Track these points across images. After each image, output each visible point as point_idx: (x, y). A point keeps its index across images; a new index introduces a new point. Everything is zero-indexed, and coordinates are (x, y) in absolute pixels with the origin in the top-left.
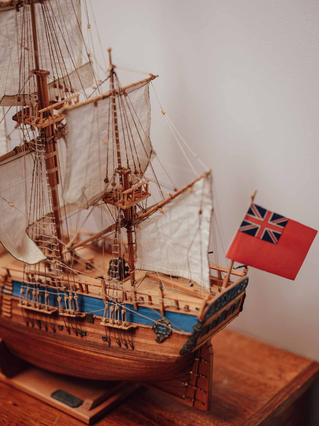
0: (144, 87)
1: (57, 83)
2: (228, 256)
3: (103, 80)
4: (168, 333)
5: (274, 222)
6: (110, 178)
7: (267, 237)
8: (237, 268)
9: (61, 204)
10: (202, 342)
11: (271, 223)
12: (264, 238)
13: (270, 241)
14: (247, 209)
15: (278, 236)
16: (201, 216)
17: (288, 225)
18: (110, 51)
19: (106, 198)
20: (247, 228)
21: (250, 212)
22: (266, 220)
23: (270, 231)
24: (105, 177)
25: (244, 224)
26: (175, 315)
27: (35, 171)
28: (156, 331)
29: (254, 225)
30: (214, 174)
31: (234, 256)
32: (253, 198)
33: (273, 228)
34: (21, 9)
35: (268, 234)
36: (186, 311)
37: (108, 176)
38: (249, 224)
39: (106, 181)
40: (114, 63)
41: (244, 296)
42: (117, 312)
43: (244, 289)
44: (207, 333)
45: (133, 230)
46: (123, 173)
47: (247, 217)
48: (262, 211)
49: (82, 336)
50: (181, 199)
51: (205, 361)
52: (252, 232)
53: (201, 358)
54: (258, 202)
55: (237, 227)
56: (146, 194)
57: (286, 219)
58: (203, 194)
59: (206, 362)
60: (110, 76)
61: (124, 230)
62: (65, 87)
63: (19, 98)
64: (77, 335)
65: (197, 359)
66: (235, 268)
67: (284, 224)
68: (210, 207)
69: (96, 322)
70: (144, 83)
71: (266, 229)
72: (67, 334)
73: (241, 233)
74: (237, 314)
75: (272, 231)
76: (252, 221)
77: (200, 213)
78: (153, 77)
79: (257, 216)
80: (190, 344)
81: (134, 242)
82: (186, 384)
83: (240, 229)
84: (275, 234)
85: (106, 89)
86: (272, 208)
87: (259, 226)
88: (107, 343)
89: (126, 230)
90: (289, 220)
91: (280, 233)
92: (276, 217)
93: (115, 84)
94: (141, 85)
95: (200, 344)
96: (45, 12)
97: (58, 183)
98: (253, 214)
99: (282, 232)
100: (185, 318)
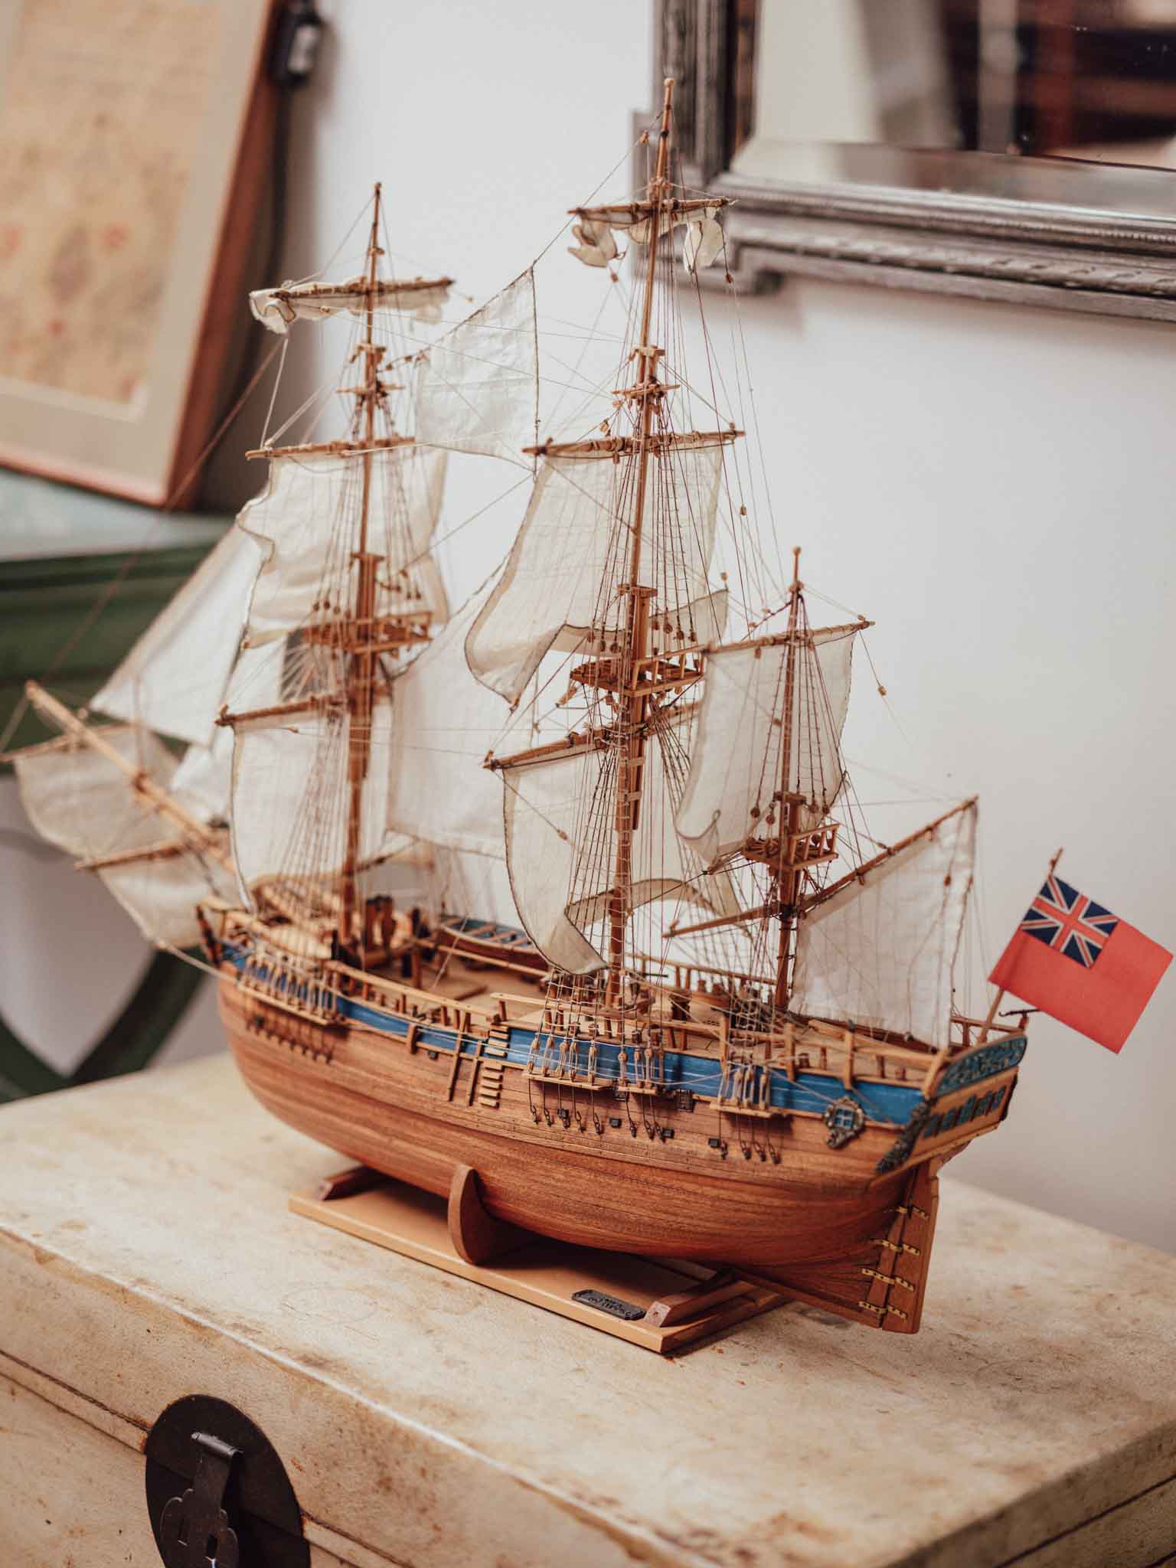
0: (846, 640)
1: (661, 620)
2: (994, 979)
3: (773, 610)
4: (856, 1127)
5: (1090, 921)
6: (764, 807)
7: (1073, 951)
8: (1007, 1014)
9: (636, 875)
10: (925, 1152)
11: (1084, 922)
12: (1067, 952)
13: (1080, 960)
14: (1039, 887)
15: (1095, 952)
16: (947, 888)
17: (1117, 929)
18: (797, 552)
19: (749, 849)
20: (1038, 924)
21: (1045, 891)
22: (1076, 913)
23: (1080, 939)
24: (753, 805)
25: (1031, 915)
26: (874, 1089)
27: (600, 790)
28: (830, 1124)
29: (1051, 920)
30: (981, 805)
31: (1006, 977)
32: (1054, 863)
33: (1086, 932)
34: (625, 460)
35: (1076, 946)
36: (899, 1079)
37: (760, 802)
38: (1041, 917)
39: (756, 813)
40: (800, 578)
41: (1014, 1082)
42: (749, 1082)
43: (1015, 1065)
44: (935, 1133)
45: (794, 926)
46: (791, 803)
47: (1038, 902)
48: (1070, 894)
49: (664, 1139)
50: (907, 858)
51: (921, 1211)
52: (1046, 935)
53: (910, 1209)
54: (1063, 873)
55: (1017, 918)
56: (830, 853)
57: (1114, 917)
58: (955, 847)
59: (923, 1214)
60: (791, 603)
61: (775, 923)
62: (679, 628)
63: (590, 635)
64: (652, 1137)
65: (902, 1210)
66: (1003, 1013)
67: (1109, 928)
68: (967, 872)
69: (698, 1106)
70: (848, 632)
71: (1074, 932)
72: (628, 1136)
73: (1024, 934)
74: (994, 1125)
75: (1084, 938)
76: (1048, 913)
77: (948, 881)
78: (864, 625)
79: (1059, 904)
80: (901, 1149)
81: (792, 952)
82: (871, 1273)
83: (1022, 925)
84: (1090, 946)
85: (779, 626)
86: (1090, 891)
87: (1060, 924)
88: (718, 1152)
89: (779, 924)
90: (1119, 920)
91: (1099, 946)
92: (1095, 910)
93: (800, 617)
94: (840, 634)
95: (920, 1154)
96: (664, 472)
97: (635, 827)
98: (1050, 897)
99: (1104, 945)
100: (895, 1094)
